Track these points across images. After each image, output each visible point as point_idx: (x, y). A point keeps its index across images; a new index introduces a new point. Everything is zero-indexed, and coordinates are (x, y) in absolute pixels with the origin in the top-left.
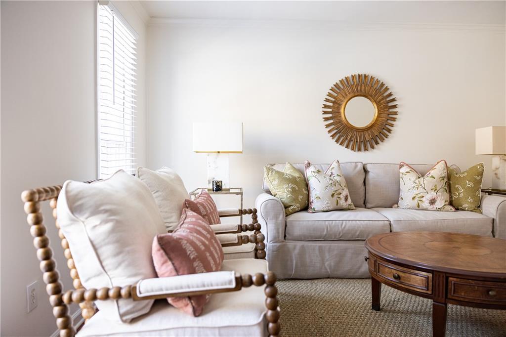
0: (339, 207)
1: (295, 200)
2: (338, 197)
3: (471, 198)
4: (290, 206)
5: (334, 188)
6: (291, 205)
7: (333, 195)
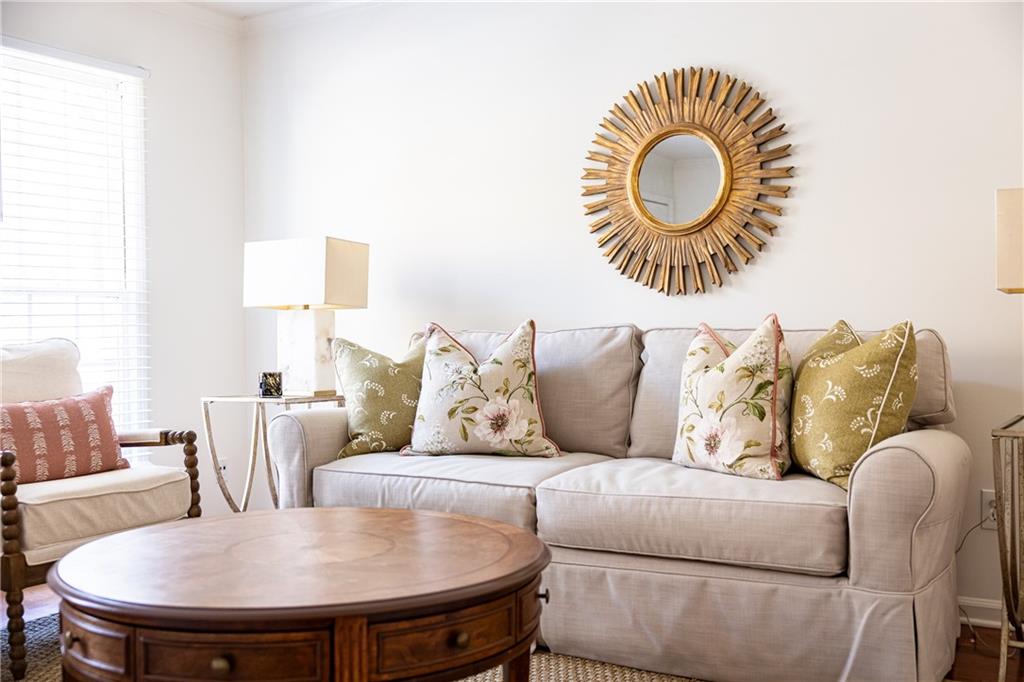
0: (470, 444)
1: (371, 420)
2: (467, 419)
3: (831, 438)
4: (356, 436)
5: (459, 395)
6: (361, 434)
7: (452, 413)
